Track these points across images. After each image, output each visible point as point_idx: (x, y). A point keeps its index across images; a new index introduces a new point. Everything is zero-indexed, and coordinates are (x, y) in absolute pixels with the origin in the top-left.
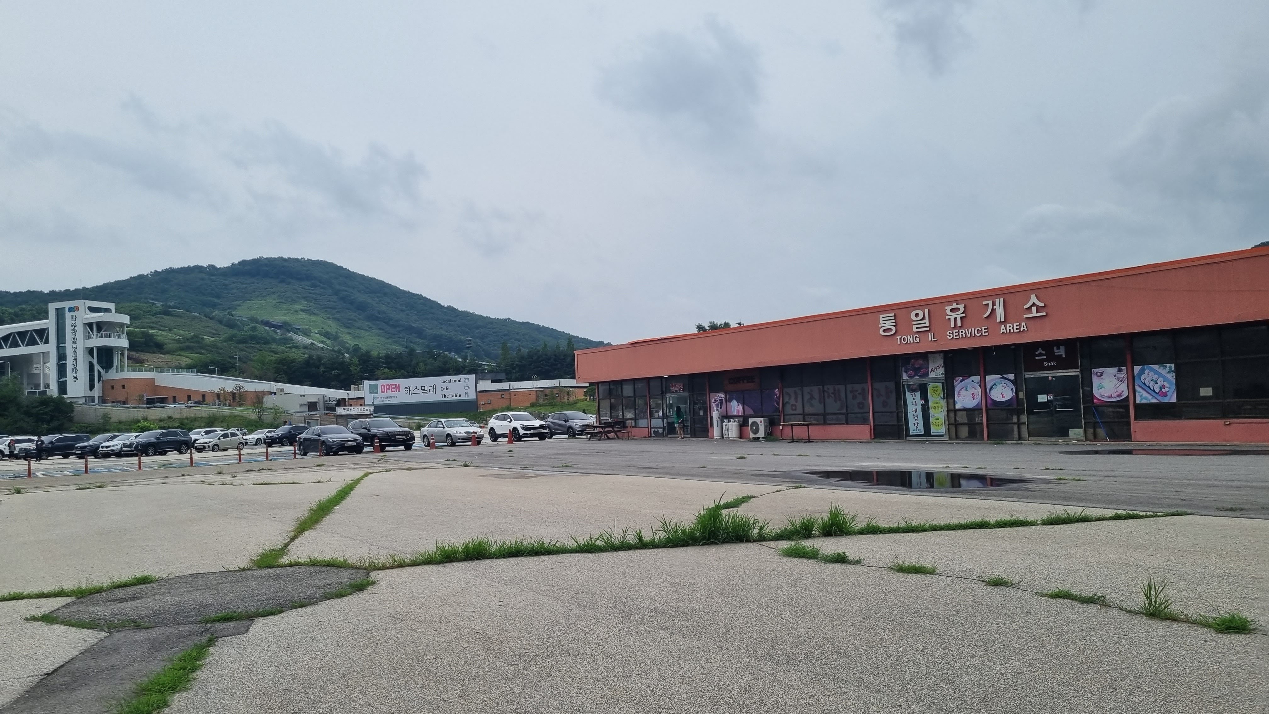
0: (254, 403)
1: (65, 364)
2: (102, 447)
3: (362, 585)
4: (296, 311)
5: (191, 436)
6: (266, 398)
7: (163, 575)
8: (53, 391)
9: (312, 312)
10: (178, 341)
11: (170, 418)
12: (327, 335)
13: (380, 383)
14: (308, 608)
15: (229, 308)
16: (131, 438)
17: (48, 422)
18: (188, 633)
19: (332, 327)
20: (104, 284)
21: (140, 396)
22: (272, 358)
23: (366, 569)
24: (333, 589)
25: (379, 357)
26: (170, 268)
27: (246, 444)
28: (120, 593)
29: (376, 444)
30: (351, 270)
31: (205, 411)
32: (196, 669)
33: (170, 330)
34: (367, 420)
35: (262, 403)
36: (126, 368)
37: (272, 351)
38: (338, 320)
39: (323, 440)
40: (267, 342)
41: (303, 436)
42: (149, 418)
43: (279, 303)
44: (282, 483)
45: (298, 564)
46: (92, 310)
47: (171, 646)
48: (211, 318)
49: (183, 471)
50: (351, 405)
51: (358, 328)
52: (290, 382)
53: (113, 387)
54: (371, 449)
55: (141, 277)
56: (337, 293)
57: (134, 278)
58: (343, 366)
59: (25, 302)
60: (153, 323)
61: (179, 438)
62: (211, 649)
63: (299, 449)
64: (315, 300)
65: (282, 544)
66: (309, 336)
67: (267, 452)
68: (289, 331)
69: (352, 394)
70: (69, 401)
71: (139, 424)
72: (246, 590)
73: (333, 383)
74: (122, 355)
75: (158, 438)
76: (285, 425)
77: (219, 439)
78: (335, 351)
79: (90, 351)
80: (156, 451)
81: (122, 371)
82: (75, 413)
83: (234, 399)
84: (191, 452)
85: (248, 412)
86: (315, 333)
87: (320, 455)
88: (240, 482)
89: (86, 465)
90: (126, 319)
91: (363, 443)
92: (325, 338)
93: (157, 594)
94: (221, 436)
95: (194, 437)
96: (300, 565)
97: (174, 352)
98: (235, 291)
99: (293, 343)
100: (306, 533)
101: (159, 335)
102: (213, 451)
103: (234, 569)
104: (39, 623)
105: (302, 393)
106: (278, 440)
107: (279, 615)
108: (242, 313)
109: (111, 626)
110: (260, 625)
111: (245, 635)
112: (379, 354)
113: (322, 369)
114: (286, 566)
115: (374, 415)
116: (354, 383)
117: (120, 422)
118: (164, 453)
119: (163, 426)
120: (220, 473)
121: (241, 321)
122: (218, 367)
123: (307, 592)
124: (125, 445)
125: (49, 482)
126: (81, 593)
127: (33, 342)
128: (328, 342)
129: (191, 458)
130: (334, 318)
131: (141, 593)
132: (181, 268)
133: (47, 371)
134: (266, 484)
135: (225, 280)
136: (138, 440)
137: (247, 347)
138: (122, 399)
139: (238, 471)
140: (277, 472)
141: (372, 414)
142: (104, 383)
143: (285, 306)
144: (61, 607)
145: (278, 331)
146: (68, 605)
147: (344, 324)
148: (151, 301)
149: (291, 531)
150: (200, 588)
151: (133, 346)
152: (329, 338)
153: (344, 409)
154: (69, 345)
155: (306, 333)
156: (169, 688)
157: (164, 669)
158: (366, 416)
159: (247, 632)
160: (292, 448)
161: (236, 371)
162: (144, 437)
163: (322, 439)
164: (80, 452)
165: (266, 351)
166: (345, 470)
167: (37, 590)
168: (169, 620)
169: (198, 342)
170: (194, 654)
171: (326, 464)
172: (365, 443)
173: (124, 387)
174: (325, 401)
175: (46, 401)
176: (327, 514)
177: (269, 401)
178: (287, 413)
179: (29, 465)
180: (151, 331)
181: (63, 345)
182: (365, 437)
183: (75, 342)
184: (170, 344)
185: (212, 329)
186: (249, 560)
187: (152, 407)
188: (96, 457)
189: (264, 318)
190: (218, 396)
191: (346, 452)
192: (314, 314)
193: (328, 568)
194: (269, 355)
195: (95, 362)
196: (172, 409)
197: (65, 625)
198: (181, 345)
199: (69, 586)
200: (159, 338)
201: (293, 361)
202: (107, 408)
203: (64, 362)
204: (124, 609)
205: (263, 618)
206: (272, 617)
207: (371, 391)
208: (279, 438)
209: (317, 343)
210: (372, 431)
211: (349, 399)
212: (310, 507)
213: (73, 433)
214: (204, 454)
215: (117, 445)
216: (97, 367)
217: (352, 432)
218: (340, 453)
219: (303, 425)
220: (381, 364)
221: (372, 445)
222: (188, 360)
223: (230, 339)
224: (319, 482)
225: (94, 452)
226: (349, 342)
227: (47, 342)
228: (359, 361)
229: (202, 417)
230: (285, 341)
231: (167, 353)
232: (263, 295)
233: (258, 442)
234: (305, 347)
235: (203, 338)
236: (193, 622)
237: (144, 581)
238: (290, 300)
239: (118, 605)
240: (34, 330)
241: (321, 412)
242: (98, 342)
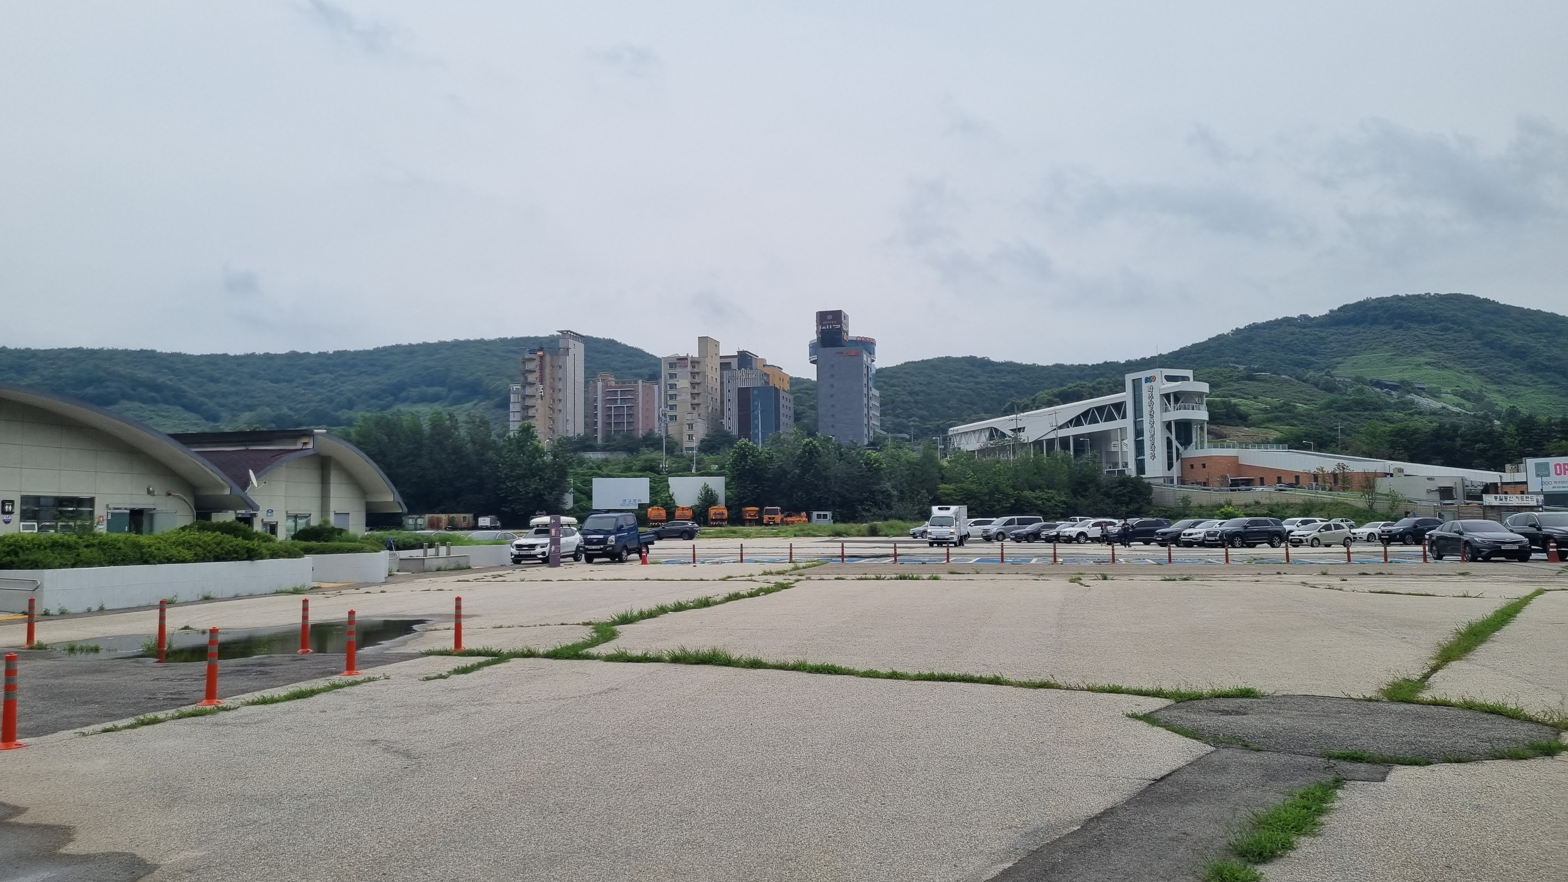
0: (1363, 487)
1: (1143, 440)
2: (1184, 535)
3: (1550, 747)
4: (1419, 365)
5: (1285, 526)
6: (1379, 481)
7: (1269, 691)
8: (1131, 470)
9: (1443, 365)
10: (1265, 411)
11: (1257, 503)
12: (1465, 395)
13: (1552, 461)
14: (1468, 766)
15: (1327, 367)
16: (1215, 525)
17: (1128, 504)
18: (1308, 767)
19: (1474, 383)
20: (1181, 348)
21: (1222, 476)
22: (1386, 428)
23: (1554, 726)
24: (1503, 746)
25: (1549, 424)
26: (1254, 323)
27: (1355, 539)
28: (1222, 704)
29: (1551, 550)
30: (1502, 303)
31: (1299, 496)
32: (1322, 812)
33: (1255, 398)
34: (1536, 514)
35: (1374, 487)
36: (1206, 444)
37: (1386, 420)
38: (1483, 374)
39: (1466, 539)
40: (1380, 409)
41: (1436, 532)
42: (1234, 503)
43: (1394, 355)
44: (1410, 594)
45: (1446, 704)
46: (1170, 378)
47: (1288, 777)
48: (1304, 381)
49: (1279, 568)
50: (1506, 493)
51: (1515, 383)
52: (1412, 460)
53: (1192, 466)
54: (1544, 556)
55: (1220, 337)
56: (1479, 336)
57: (1213, 338)
58: (1491, 436)
59: (1102, 375)
60: (1235, 390)
61: (1270, 528)
62: (1339, 793)
63: (1431, 550)
64: (1447, 348)
65: (1420, 674)
66: (1437, 397)
67: (1386, 552)
68: (1409, 393)
69: (1508, 477)
70: (1146, 481)
71: (1223, 510)
72: (1377, 726)
73: (1476, 461)
74: (1202, 429)
75: (1246, 527)
76: (1406, 517)
77: (1319, 531)
78: (1479, 418)
79: (1168, 425)
80: (1243, 543)
81: (1202, 448)
82: (1153, 495)
83: (1336, 482)
84: (1287, 546)
85: (1355, 499)
86: (1447, 393)
87: (1463, 560)
88: (1352, 588)
89: (1170, 554)
90: (1204, 387)
91: (1530, 547)
92: (1463, 400)
93: (1265, 713)
94: (1322, 528)
95: (1288, 528)
96: (1449, 706)
97: (1260, 424)
98: (1333, 345)
99: (1416, 408)
100: (1453, 664)
101: (1243, 404)
102: (1312, 546)
103: (1357, 697)
104: (1141, 722)
105: (1430, 475)
106: (1398, 536)
107: (1426, 767)
108: (1344, 372)
109: (1216, 740)
110: (1400, 775)
111: (1382, 783)
112: (1550, 419)
113: (1459, 441)
114: (1429, 704)
115: (1544, 507)
116: (1510, 462)
117: (1201, 507)
118: (1253, 546)
119: (1249, 512)
120: (1324, 574)
121: (1343, 383)
122: (1314, 441)
123: (1464, 744)
124: (1208, 534)
125: (1134, 569)
126: (1181, 697)
127: (1110, 418)
128: (1468, 405)
129: (1287, 554)
130: (1476, 372)
131: (1245, 708)
132: (1267, 322)
133: (1125, 449)
134: (1387, 593)
135: (1321, 332)
136: (1223, 528)
137: (1351, 416)
138: (1202, 479)
139: (1347, 573)
140: (1401, 579)
141: (1541, 506)
142: (1183, 461)
143: (1402, 360)
144: (1161, 709)
145: (1393, 393)
146: (1167, 708)
147: (1492, 379)
148: (1231, 365)
149: (1432, 658)
150: (1317, 714)
151: (1213, 419)
152: (1468, 400)
153: (1496, 498)
154: (1146, 419)
155: (1434, 394)
156: (1292, 828)
157: (1284, 804)
158: (1531, 508)
159: (1383, 780)
160: (1420, 548)
161: (1337, 446)
162: (1230, 526)
163: (1466, 537)
164: (1161, 539)
165: (1378, 420)
166: (1504, 583)
167: (1135, 686)
168: (1282, 746)
169: (1289, 411)
170: (1318, 794)
171: (1474, 573)
172: (1533, 547)
173: (1204, 466)
174: (1464, 486)
175: (1124, 482)
176: (1482, 642)
177: (1383, 486)
178: (1409, 501)
179: (1113, 550)
180: (1234, 401)
181: (1140, 419)
182: (1533, 539)
183: (1152, 416)
184: (1255, 414)
185: (1306, 394)
186: (1377, 689)
187: (1235, 490)
188: (1178, 546)
189: (1373, 377)
190: (1316, 477)
191: (1503, 559)
192: (1446, 367)
193: (1491, 716)
194: (1381, 425)
195: (1173, 438)
196: (1261, 493)
197: (1168, 730)
198: (1269, 416)
199: (1168, 686)
200: (1242, 408)
201: (1415, 431)
202: (1186, 491)
203: (1141, 438)
204: (1229, 723)
205: (1404, 767)
206: (1417, 767)
207: (1539, 473)
208: (1400, 534)
209: (1450, 407)
210: (1544, 530)
211: (1502, 483)
212: (1457, 630)
213: (1153, 517)
214: (1301, 550)
215: (1200, 533)
216: (1175, 443)
217: (1512, 531)
218: (1492, 559)
219: (1433, 518)
220: (1554, 434)
221: (1545, 550)
222: (1277, 433)
223: (1329, 405)
224: (1465, 596)
225: (1175, 539)
226: (1500, 403)
227: (1124, 417)
228: (1516, 430)
229: (1296, 504)
230: (1404, 406)
231: (1253, 425)
232: (1373, 347)
233: (1370, 538)
234: (1433, 413)
235: (1294, 406)
236: (1311, 753)
237: (1247, 694)
238: (1409, 351)
239: (1221, 717)
240: (1111, 404)
241: (1459, 501)
242: (1176, 414)
